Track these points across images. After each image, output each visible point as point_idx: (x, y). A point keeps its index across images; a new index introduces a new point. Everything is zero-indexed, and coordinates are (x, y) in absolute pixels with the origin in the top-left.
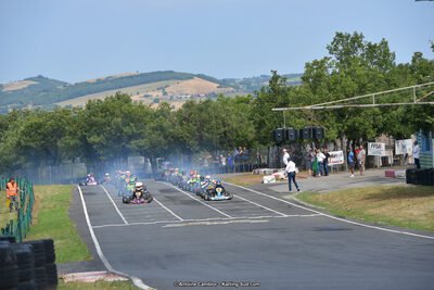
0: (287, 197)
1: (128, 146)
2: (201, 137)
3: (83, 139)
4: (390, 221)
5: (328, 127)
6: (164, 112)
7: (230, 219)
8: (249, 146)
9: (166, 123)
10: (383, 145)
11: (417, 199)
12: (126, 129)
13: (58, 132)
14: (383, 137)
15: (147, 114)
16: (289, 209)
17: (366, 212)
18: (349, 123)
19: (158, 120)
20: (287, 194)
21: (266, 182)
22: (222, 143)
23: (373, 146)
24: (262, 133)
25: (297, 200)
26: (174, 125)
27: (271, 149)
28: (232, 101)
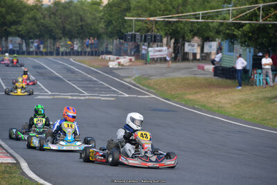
0: (126, 80)
1: (8, 29)
2: (64, 28)
4: (204, 106)
5: (157, 29)
6: (37, 8)
7: (86, 95)
8: (98, 36)
9: (39, 16)
10: (196, 44)
11: (225, 90)
12: (8, 17)
14: (196, 38)
15: (26, 6)
16: (128, 90)
17: (186, 97)
18: (173, 28)
19: (33, 12)
20: (127, 77)
21: (111, 66)
22: (79, 34)
23: (189, 45)
24: (110, 29)
25: (135, 83)
26: (44, 17)
27: (115, 41)
28: (88, 3)
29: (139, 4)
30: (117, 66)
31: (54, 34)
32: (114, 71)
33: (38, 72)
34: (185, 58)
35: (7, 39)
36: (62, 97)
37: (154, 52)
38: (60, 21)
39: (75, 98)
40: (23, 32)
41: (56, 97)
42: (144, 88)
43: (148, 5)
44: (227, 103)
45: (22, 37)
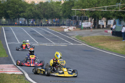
0: (73, 37)
1: (20, 15)
2: (44, 14)
3: (5, 11)
4: (107, 49)
5: (86, 14)
6: (33, 5)
7: (54, 44)
8: (60, 18)
9: (33, 8)
10: (104, 21)
11: (117, 42)
12: (20, 9)
14: (104, 18)
16: (73, 42)
17: (99, 45)
18: (94, 14)
19: (30, 7)
20: (72, 36)
21: (65, 31)
22: (51, 16)
23: (101, 21)
24: (65, 14)
25: (76, 38)
26: (35, 9)
27: (67, 19)
28: (55, 3)
29: (78, 3)
30: (68, 31)
31: (40, 17)
32: (67, 33)
33: (33, 34)
34: (99, 27)
35: (19, 19)
36: (43, 45)
37: (85, 24)
38: (42, 11)
39: (49, 45)
40: (26, 16)
41: (41, 45)
42: (80, 41)
43: (82, 3)
44: (118, 48)
45: (25, 18)
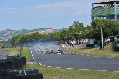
1: (38, 40)
2: (51, 39)
3: (31, 39)
5: (73, 37)
11: (88, 49)
12: (38, 38)
13: (27, 38)
14: (82, 39)
15: (42, 35)
17: (79, 52)
20: (66, 49)
21: (62, 47)
22: (55, 40)
24: (62, 38)
26: (46, 37)
28: (57, 33)
40: (42, 41)
42: (70, 51)
